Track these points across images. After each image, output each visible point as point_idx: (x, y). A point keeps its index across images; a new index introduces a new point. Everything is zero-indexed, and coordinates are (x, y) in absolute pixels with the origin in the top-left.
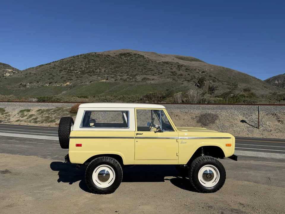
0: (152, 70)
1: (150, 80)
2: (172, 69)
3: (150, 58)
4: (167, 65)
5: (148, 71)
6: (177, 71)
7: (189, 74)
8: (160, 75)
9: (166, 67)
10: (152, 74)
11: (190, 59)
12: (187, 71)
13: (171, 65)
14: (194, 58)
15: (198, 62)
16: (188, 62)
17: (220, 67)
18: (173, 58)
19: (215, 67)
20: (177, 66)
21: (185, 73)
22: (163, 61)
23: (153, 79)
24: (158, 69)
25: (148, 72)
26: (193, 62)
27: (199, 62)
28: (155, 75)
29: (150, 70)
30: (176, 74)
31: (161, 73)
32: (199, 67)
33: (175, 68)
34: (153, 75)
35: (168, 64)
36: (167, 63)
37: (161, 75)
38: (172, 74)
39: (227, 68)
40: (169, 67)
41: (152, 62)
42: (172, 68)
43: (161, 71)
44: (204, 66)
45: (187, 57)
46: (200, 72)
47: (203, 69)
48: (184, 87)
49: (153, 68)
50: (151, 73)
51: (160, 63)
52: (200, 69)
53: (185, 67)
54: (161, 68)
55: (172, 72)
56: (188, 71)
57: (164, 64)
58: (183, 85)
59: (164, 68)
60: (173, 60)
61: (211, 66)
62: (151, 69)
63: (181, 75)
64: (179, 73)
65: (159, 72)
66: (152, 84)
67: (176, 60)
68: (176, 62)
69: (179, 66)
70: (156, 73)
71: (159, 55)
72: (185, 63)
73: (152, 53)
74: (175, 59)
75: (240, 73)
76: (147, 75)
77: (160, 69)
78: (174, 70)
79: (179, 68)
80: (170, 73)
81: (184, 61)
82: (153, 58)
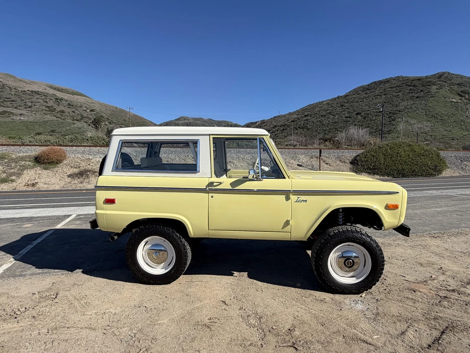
0: (13, 101)
1: (16, 115)
2: (46, 102)
3: (5, 82)
4: (38, 96)
5: (5, 101)
6: (55, 106)
7: (73, 112)
8: (27, 109)
9: (37, 99)
10: (13, 106)
11: (71, 91)
12: (69, 107)
13: (44, 97)
14: (77, 92)
15: (82, 97)
16: (69, 95)
17: (113, 107)
18: (45, 87)
19: (106, 106)
20: (54, 100)
21: (67, 110)
22: (31, 90)
23: (21, 115)
24: (23, 100)
25: (5, 103)
26: (76, 97)
27: (84, 98)
28: (19, 108)
29: (9, 100)
30: (55, 109)
31: (30, 107)
32: (85, 104)
33: (51, 101)
34: (16, 108)
35: (40, 94)
36: (37, 93)
37: (29, 109)
38: (47, 109)
39: (120, 109)
40: (42, 99)
41: (10, 88)
42: (48, 100)
43: (30, 104)
44: (92, 103)
45: (67, 88)
46: (88, 111)
47: (91, 107)
48: (78, 128)
49: (13, 98)
50: (11, 105)
51: (25, 91)
52: (87, 106)
53: (66, 101)
54: (29, 99)
55: (48, 107)
56: (71, 107)
57: (32, 94)
58: (75, 126)
59: (34, 100)
60: (45, 89)
61: (101, 104)
62: (10, 98)
63: (63, 112)
64: (59, 109)
65: (25, 105)
66: (23, 122)
67: (51, 91)
68: (51, 93)
69: (58, 100)
70: (20, 106)
71: (21, 81)
72: (65, 96)
73: (7, 74)
74: (48, 89)
75: (135, 116)
76: (4, 107)
77: (27, 100)
78: (51, 103)
79: (58, 101)
80: (44, 108)
81: (62, 94)
82: (10, 83)
